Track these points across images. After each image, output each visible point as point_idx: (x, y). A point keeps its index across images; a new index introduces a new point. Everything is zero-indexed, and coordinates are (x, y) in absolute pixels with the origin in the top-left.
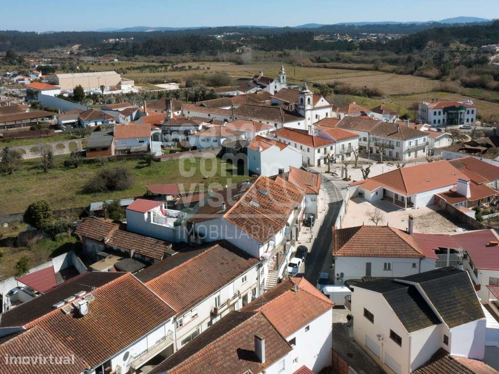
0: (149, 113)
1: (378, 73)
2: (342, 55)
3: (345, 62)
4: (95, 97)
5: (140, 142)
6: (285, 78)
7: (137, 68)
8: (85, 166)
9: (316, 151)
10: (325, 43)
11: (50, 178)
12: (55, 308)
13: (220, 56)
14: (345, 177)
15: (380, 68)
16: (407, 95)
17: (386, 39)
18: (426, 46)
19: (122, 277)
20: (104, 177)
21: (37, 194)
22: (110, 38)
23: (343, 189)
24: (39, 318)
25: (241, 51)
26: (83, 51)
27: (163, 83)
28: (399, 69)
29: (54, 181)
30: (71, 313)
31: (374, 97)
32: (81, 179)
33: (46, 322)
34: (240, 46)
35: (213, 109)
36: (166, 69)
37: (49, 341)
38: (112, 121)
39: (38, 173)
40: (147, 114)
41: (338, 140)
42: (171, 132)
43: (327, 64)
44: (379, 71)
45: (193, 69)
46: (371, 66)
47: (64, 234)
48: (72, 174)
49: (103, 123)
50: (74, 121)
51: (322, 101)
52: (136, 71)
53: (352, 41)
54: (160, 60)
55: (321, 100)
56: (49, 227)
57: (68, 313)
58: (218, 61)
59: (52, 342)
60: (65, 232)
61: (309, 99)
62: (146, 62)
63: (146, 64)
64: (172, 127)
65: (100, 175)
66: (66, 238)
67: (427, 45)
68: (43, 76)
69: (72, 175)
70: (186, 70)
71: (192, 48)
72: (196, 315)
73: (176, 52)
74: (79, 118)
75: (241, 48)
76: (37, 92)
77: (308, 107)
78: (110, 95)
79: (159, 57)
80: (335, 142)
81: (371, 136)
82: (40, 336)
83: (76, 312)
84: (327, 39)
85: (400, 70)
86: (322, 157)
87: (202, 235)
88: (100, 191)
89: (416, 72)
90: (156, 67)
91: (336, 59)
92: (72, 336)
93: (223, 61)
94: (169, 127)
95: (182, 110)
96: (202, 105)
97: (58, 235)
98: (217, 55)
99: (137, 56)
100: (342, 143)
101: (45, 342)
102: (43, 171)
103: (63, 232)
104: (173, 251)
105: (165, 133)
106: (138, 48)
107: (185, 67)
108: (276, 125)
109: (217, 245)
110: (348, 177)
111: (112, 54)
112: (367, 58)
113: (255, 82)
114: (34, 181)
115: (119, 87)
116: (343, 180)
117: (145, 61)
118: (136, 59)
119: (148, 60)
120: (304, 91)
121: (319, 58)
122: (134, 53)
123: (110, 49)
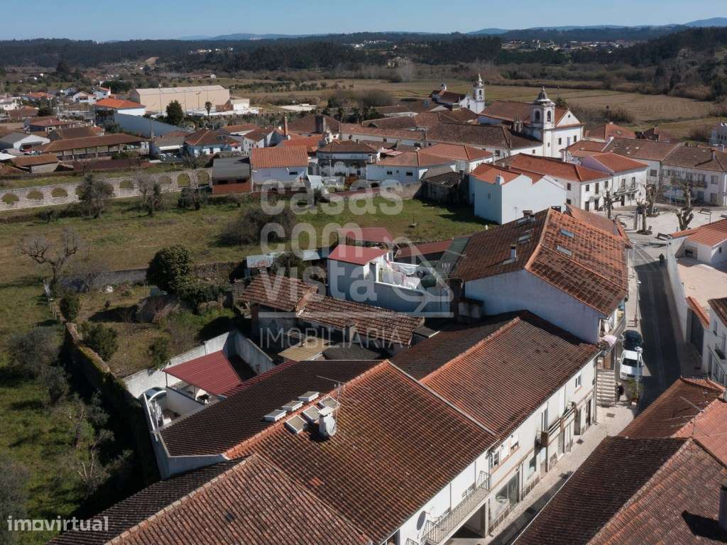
0: (291, 136)
1: (610, 92)
2: (549, 70)
3: (556, 78)
4: (196, 119)
5: (291, 173)
6: (483, 93)
7: (246, 87)
8: (212, 208)
9: (584, 187)
10: (520, 53)
11: (160, 224)
12: (271, 422)
13: (365, 70)
14: (641, 229)
15: (612, 86)
16: (671, 121)
17: (611, 47)
18: (677, 56)
19: (376, 367)
20: (253, 220)
21: (145, 246)
22: (200, 48)
23: (645, 245)
24: (250, 440)
25: (393, 66)
26: (162, 65)
27: (291, 104)
28: (644, 87)
29: (168, 229)
30: (304, 431)
31: (619, 123)
32: (210, 226)
33: (263, 447)
34: (392, 57)
35: (391, 130)
36: (289, 87)
37: (284, 485)
38: (236, 148)
39: (140, 216)
40: (289, 137)
41: (616, 172)
42: (334, 162)
43: (529, 82)
44: (613, 90)
45: (328, 88)
46: (599, 83)
47: (212, 303)
48: (194, 218)
49: (222, 150)
50: (178, 147)
51: (569, 116)
52: (245, 90)
53: (559, 50)
54: (277, 76)
55: (566, 116)
56: (188, 290)
57: (300, 431)
58: (362, 77)
59: (290, 488)
60: (214, 300)
61: (549, 113)
62: (257, 78)
63: (258, 81)
64: (334, 155)
65: (246, 217)
66: (215, 310)
67: (679, 54)
68: (113, 95)
69: (194, 220)
70: (318, 89)
71: (321, 59)
72: (515, 445)
73: (298, 65)
74: (185, 143)
75: (393, 60)
76: (111, 113)
77: (548, 126)
78: (219, 117)
79: (275, 72)
80: (612, 175)
81: (665, 167)
82: (266, 474)
83: (315, 431)
84: (521, 47)
85: (647, 88)
86: (591, 198)
87: (480, 303)
88: (246, 242)
89: (673, 90)
90: (273, 86)
91: (541, 74)
92: (318, 477)
93: (370, 78)
94: (329, 155)
95: (341, 134)
96: (371, 125)
97: (203, 305)
98: (361, 69)
99: (242, 71)
100: (621, 177)
101: (278, 488)
102: (147, 213)
103: (211, 300)
104: (429, 330)
105: (323, 163)
106: (243, 60)
107: (316, 85)
108: (498, 153)
109: (516, 320)
110: (647, 229)
111: (205, 69)
112: (588, 73)
113: (435, 100)
114: (135, 228)
115: (229, 106)
116: (639, 232)
117: (254, 78)
118: (242, 76)
119: (259, 76)
120: (542, 100)
121: (515, 73)
122: (237, 67)
123: (202, 62)
